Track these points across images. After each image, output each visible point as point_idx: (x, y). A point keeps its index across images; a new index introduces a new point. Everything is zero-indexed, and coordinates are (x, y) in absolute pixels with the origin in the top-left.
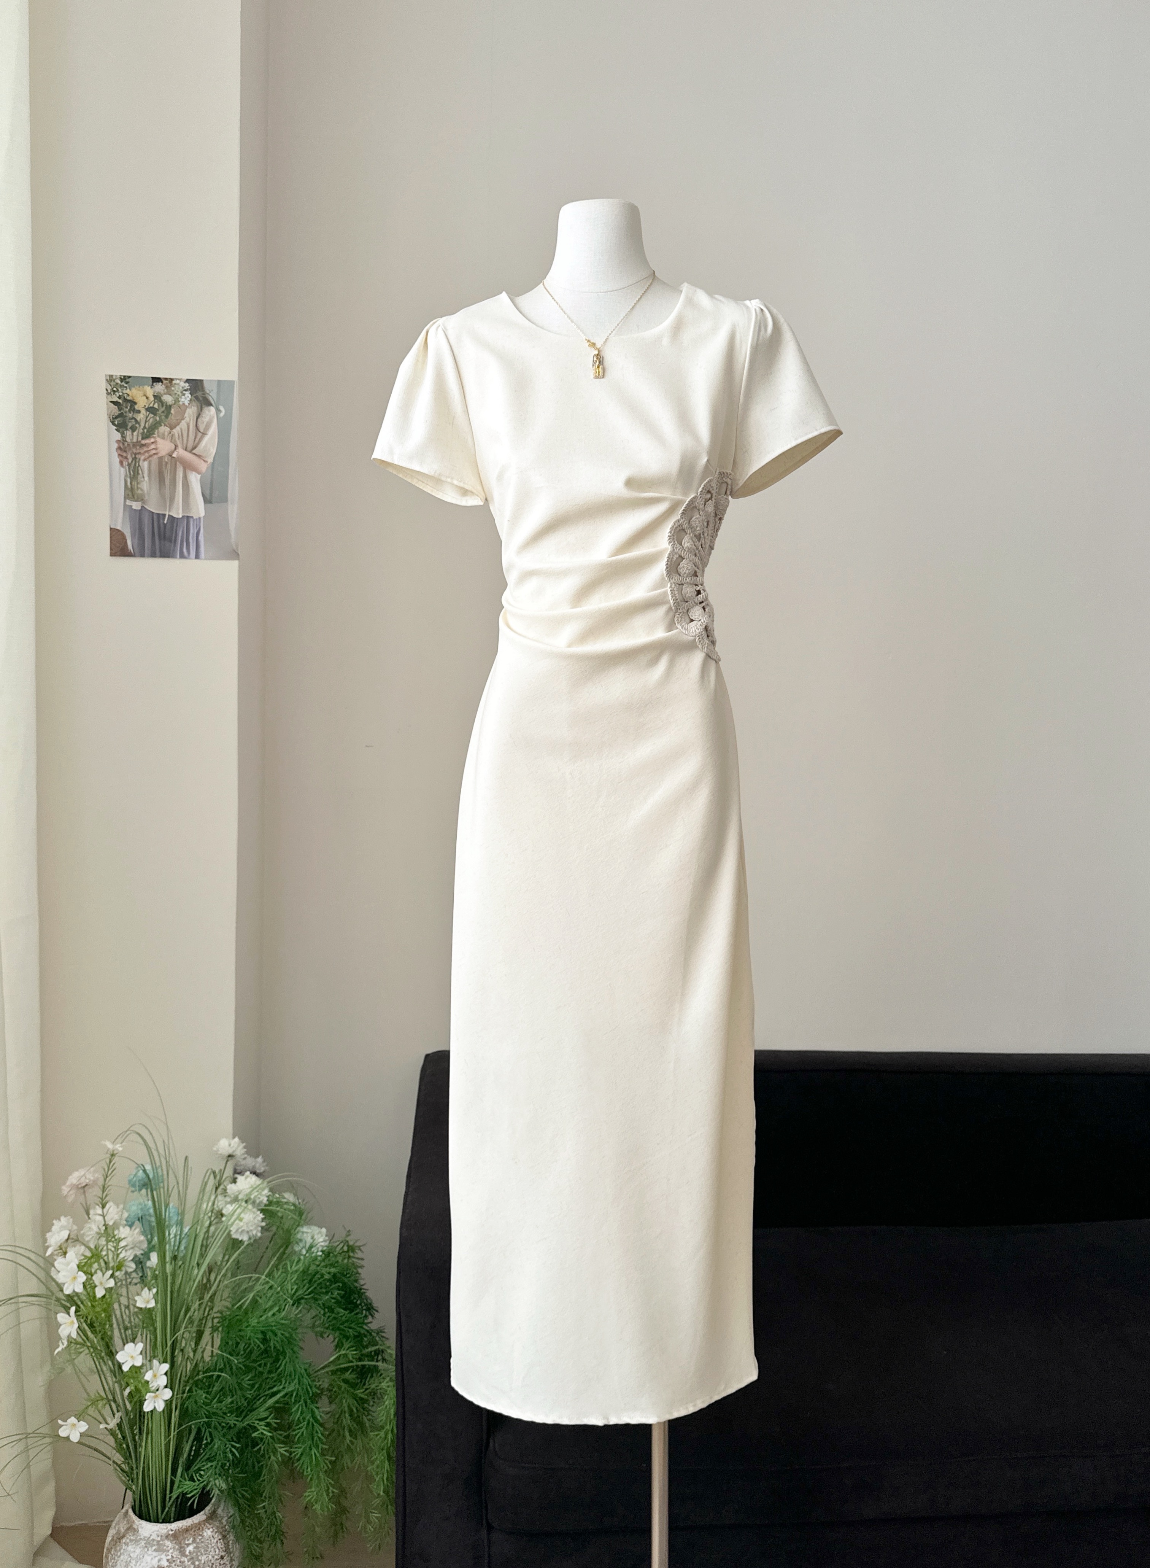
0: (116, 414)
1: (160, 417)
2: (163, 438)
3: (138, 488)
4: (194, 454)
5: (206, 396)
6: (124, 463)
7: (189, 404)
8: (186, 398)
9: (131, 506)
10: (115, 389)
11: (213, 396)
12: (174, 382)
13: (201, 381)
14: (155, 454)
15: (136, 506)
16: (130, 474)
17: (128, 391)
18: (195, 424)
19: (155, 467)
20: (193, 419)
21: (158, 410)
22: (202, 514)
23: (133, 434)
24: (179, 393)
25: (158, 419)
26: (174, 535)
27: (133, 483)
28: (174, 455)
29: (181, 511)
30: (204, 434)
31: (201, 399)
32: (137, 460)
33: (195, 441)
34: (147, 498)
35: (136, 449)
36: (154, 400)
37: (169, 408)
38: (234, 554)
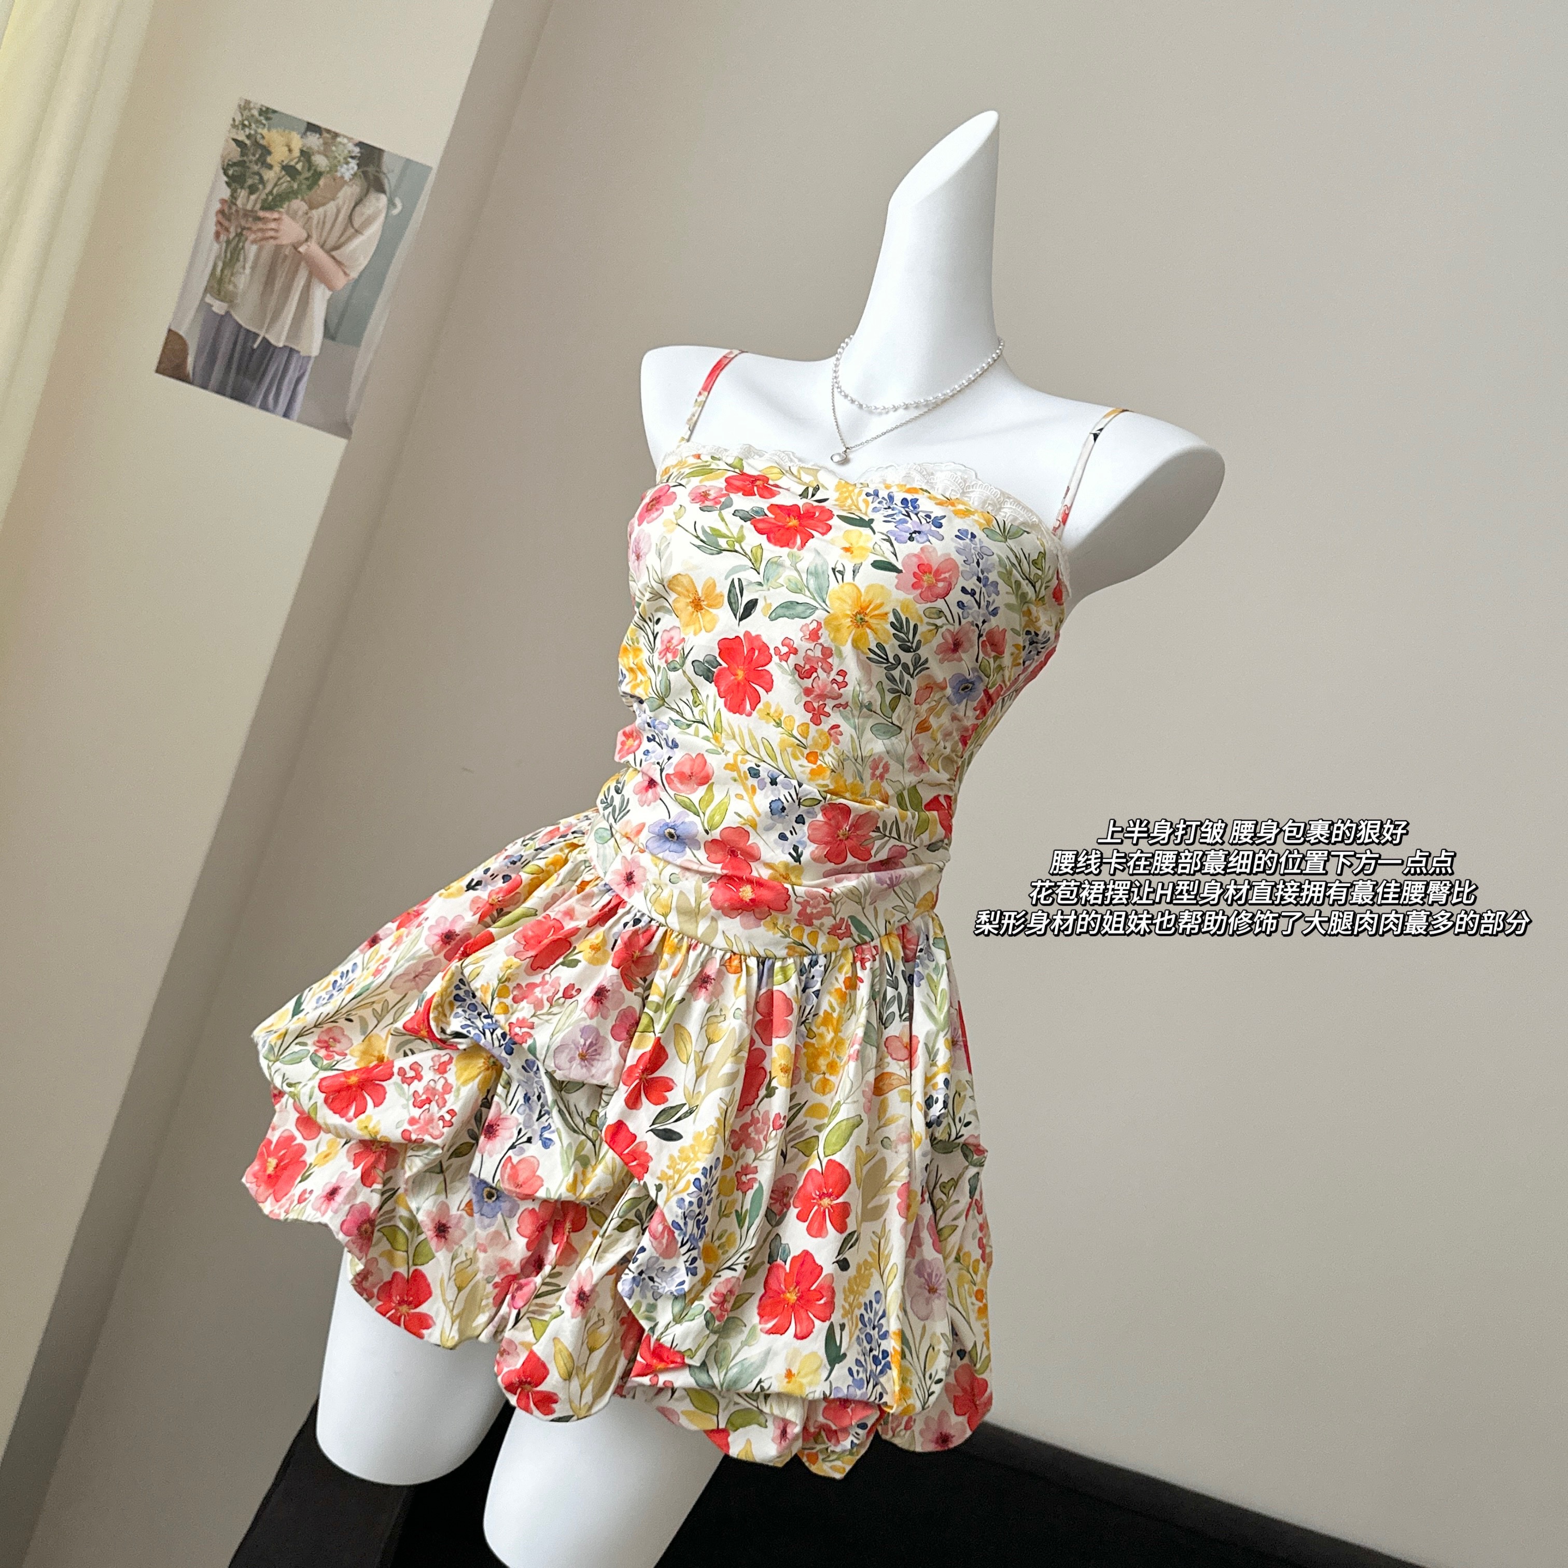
0: (235, 160)
1: (299, 185)
2: (293, 216)
3: (230, 281)
4: (333, 258)
5: (382, 176)
6: (222, 236)
7: (350, 180)
8: (349, 170)
9: (211, 306)
10: (246, 123)
11: (390, 180)
12: (339, 139)
13: (381, 151)
14: (272, 237)
15: (219, 307)
16: (226, 256)
17: (265, 132)
18: (349, 211)
19: (265, 256)
20: (349, 206)
21: (299, 173)
22: (315, 352)
23: (249, 197)
24: (341, 159)
25: (295, 186)
26: (262, 369)
27: (226, 272)
28: (302, 249)
29: (283, 338)
30: (358, 232)
31: (372, 178)
32: (243, 238)
33: (340, 238)
34: (238, 301)
35: (247, 221)
36: (299, 158)
37: (318, 175)
38: (342, 429)
